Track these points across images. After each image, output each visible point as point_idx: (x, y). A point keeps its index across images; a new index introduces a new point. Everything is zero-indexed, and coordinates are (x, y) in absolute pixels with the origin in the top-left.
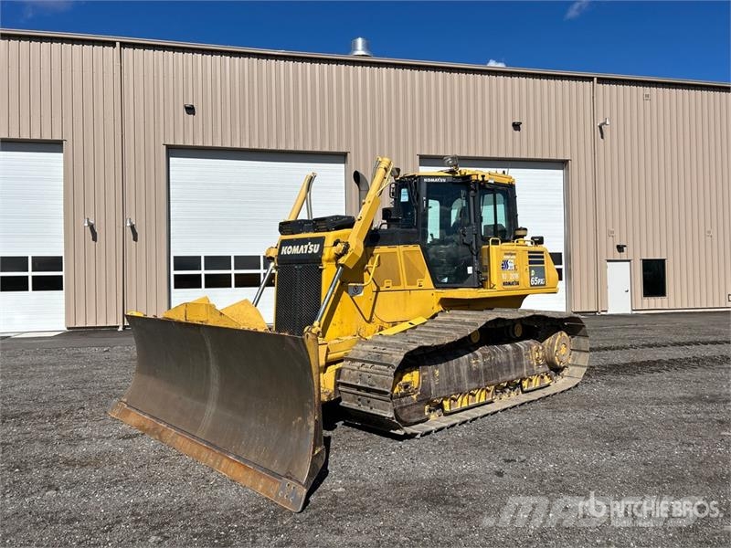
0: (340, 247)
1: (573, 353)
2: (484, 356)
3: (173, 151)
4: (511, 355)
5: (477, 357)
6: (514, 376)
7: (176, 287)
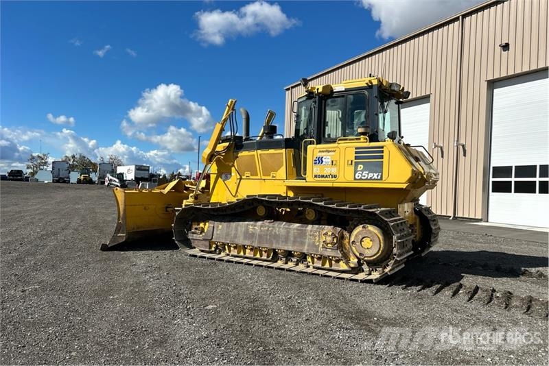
2: (262, 226)
5: (255, 225)
7: (493, 191)
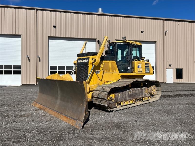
0: (94, 60)
1: (157, 91)
2: (132, 91)
3: (50, 38)
4: (140, 91)
5: (130, 91)
6: (141, 97)
7: (50, 74)
